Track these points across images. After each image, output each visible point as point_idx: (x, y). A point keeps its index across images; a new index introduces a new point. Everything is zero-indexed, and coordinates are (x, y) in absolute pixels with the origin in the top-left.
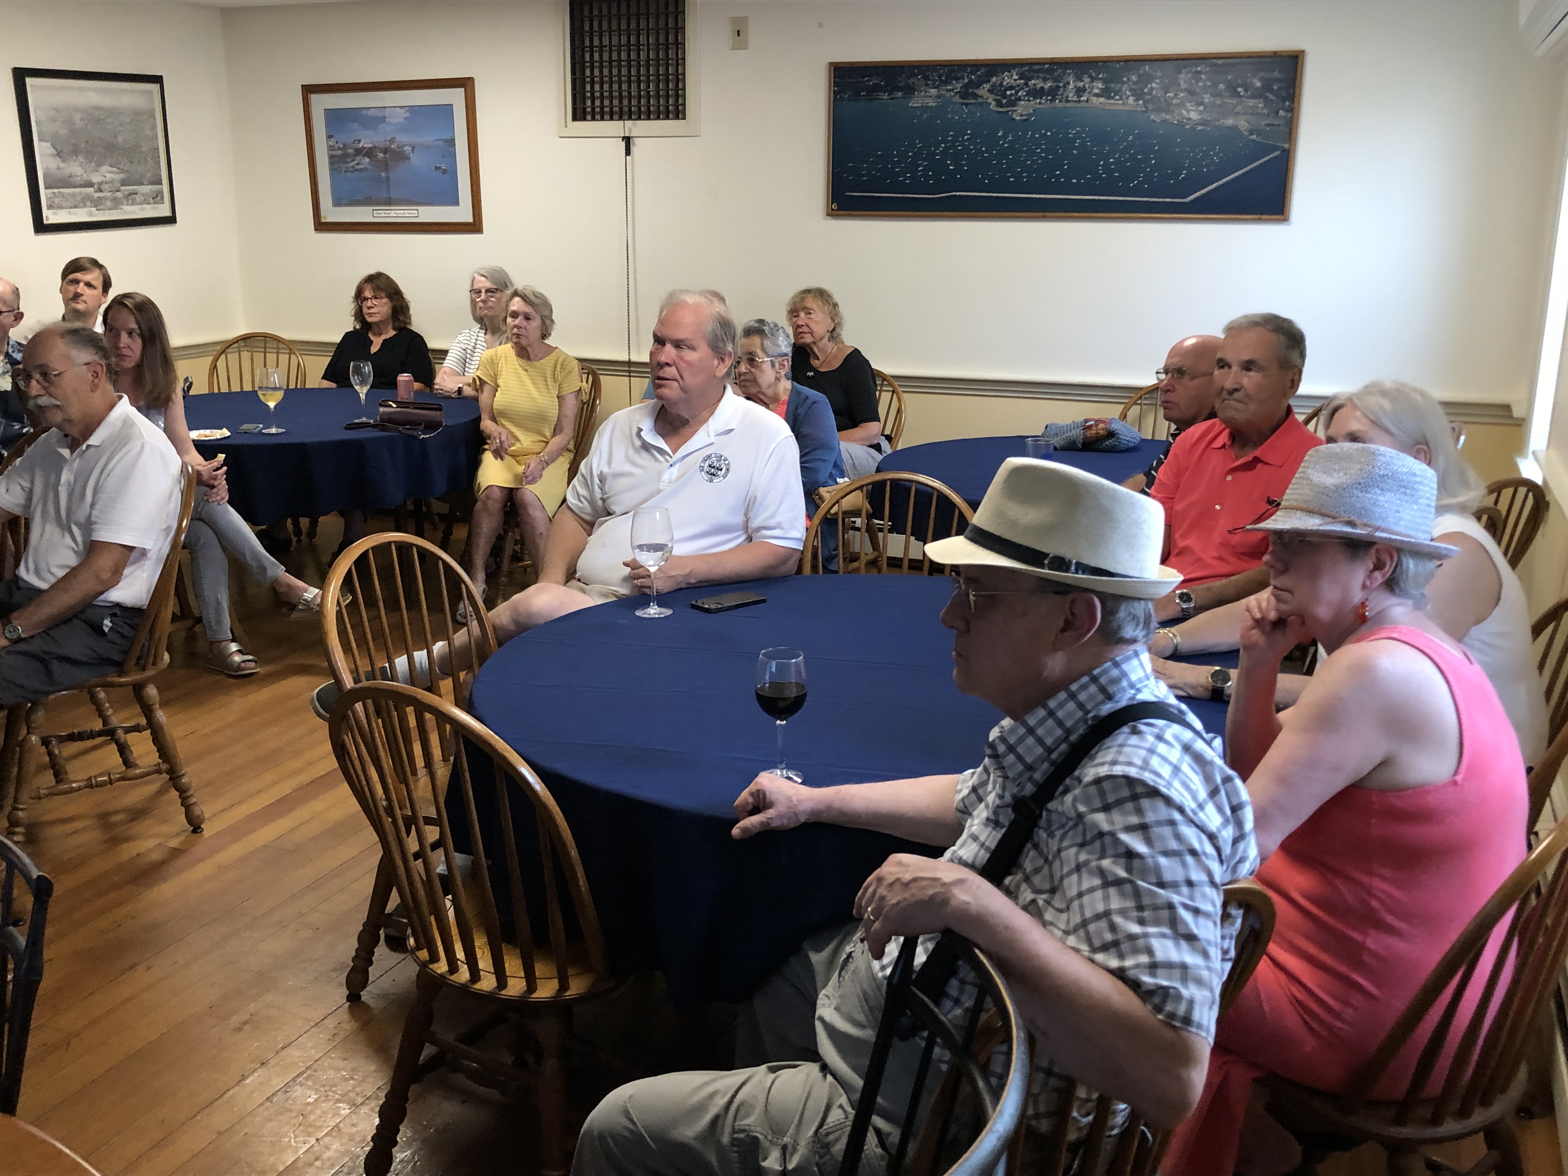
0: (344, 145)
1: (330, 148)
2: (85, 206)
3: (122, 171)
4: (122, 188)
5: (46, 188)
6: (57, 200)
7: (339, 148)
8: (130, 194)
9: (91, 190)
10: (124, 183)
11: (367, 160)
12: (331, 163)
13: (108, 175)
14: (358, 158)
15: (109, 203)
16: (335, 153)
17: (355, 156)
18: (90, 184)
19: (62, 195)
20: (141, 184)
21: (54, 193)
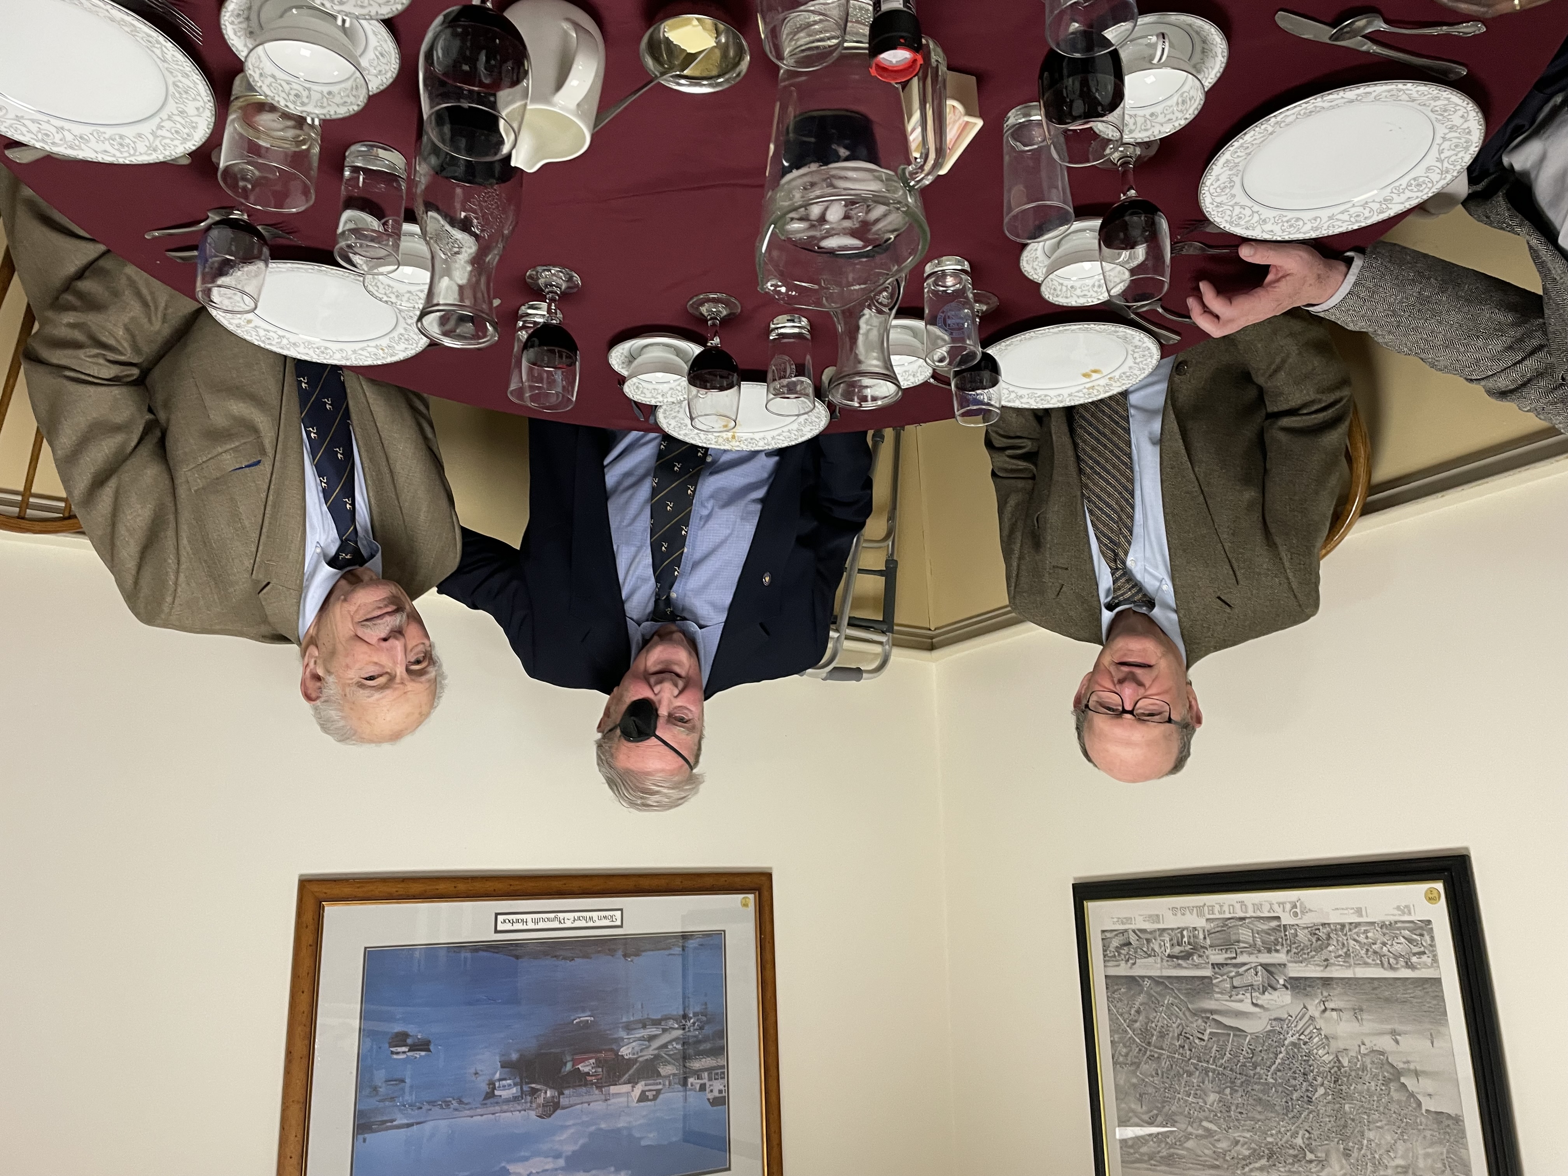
0: (685, 1083)
1: (721, 1073)
2: (1313, 930)
3: (1206, 1015)
4: (1208, 972)
5: (1437, 982)
6: (1400, 947)
7: (698, 1074)
8: (1187, 956)
9: (1296, 970)
10: (1203, 986)
11: (625, 1051)
12: (722, 1034)
13: (1246, 1007)
14: (648, 1054)
15: (1245, 934)
16: (708, 1062)
17: (657, 1057)
18: (1298, 985)
19: (1381, 959)
20: (1157, 981)
21: (1409, 965)
